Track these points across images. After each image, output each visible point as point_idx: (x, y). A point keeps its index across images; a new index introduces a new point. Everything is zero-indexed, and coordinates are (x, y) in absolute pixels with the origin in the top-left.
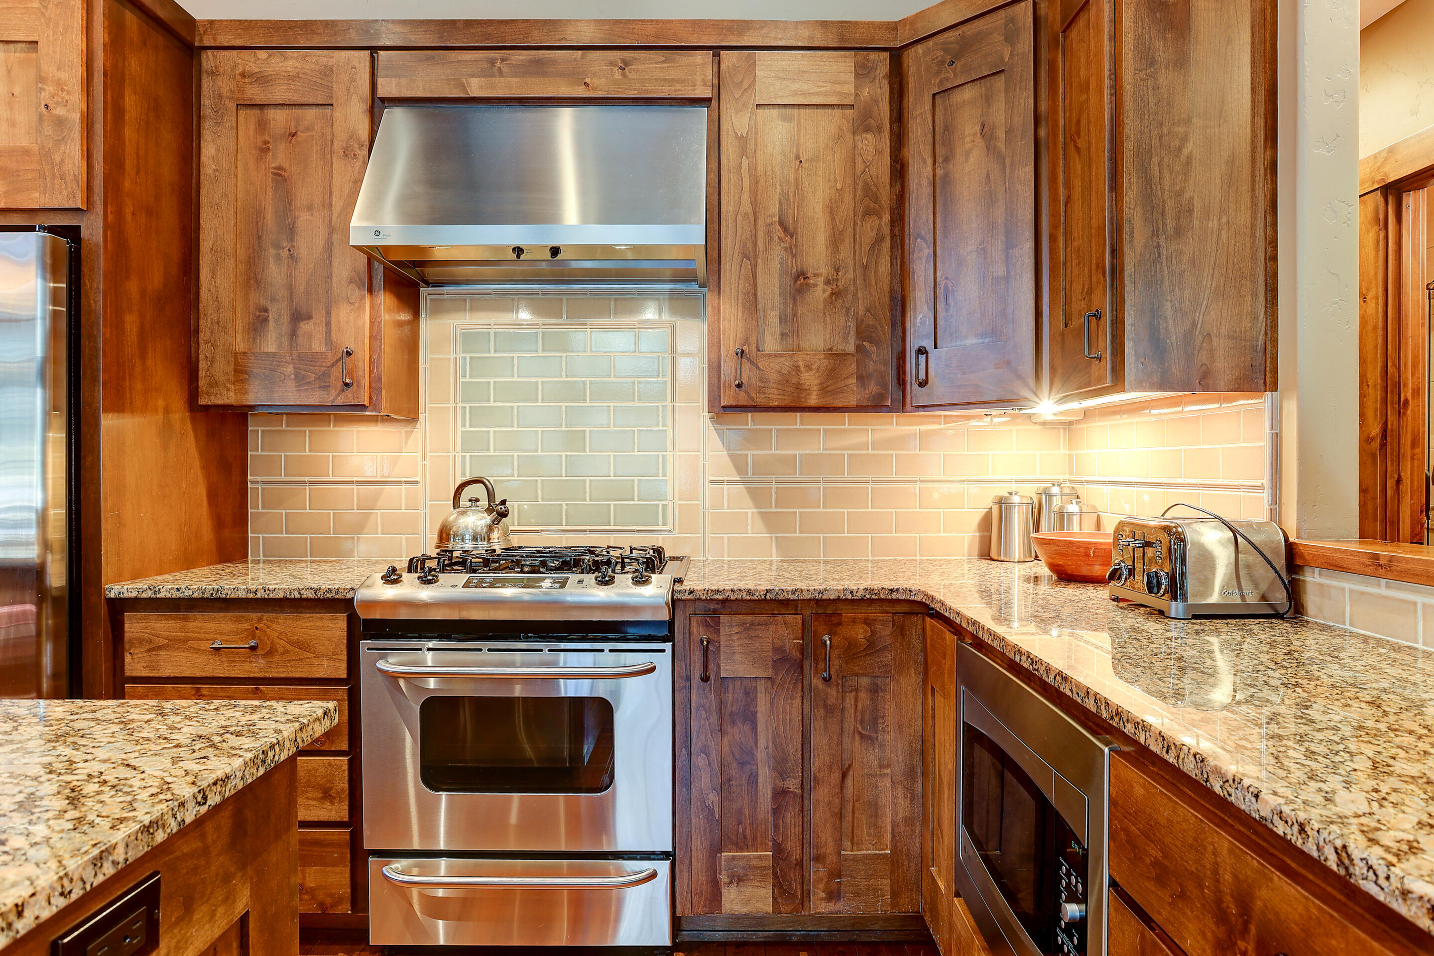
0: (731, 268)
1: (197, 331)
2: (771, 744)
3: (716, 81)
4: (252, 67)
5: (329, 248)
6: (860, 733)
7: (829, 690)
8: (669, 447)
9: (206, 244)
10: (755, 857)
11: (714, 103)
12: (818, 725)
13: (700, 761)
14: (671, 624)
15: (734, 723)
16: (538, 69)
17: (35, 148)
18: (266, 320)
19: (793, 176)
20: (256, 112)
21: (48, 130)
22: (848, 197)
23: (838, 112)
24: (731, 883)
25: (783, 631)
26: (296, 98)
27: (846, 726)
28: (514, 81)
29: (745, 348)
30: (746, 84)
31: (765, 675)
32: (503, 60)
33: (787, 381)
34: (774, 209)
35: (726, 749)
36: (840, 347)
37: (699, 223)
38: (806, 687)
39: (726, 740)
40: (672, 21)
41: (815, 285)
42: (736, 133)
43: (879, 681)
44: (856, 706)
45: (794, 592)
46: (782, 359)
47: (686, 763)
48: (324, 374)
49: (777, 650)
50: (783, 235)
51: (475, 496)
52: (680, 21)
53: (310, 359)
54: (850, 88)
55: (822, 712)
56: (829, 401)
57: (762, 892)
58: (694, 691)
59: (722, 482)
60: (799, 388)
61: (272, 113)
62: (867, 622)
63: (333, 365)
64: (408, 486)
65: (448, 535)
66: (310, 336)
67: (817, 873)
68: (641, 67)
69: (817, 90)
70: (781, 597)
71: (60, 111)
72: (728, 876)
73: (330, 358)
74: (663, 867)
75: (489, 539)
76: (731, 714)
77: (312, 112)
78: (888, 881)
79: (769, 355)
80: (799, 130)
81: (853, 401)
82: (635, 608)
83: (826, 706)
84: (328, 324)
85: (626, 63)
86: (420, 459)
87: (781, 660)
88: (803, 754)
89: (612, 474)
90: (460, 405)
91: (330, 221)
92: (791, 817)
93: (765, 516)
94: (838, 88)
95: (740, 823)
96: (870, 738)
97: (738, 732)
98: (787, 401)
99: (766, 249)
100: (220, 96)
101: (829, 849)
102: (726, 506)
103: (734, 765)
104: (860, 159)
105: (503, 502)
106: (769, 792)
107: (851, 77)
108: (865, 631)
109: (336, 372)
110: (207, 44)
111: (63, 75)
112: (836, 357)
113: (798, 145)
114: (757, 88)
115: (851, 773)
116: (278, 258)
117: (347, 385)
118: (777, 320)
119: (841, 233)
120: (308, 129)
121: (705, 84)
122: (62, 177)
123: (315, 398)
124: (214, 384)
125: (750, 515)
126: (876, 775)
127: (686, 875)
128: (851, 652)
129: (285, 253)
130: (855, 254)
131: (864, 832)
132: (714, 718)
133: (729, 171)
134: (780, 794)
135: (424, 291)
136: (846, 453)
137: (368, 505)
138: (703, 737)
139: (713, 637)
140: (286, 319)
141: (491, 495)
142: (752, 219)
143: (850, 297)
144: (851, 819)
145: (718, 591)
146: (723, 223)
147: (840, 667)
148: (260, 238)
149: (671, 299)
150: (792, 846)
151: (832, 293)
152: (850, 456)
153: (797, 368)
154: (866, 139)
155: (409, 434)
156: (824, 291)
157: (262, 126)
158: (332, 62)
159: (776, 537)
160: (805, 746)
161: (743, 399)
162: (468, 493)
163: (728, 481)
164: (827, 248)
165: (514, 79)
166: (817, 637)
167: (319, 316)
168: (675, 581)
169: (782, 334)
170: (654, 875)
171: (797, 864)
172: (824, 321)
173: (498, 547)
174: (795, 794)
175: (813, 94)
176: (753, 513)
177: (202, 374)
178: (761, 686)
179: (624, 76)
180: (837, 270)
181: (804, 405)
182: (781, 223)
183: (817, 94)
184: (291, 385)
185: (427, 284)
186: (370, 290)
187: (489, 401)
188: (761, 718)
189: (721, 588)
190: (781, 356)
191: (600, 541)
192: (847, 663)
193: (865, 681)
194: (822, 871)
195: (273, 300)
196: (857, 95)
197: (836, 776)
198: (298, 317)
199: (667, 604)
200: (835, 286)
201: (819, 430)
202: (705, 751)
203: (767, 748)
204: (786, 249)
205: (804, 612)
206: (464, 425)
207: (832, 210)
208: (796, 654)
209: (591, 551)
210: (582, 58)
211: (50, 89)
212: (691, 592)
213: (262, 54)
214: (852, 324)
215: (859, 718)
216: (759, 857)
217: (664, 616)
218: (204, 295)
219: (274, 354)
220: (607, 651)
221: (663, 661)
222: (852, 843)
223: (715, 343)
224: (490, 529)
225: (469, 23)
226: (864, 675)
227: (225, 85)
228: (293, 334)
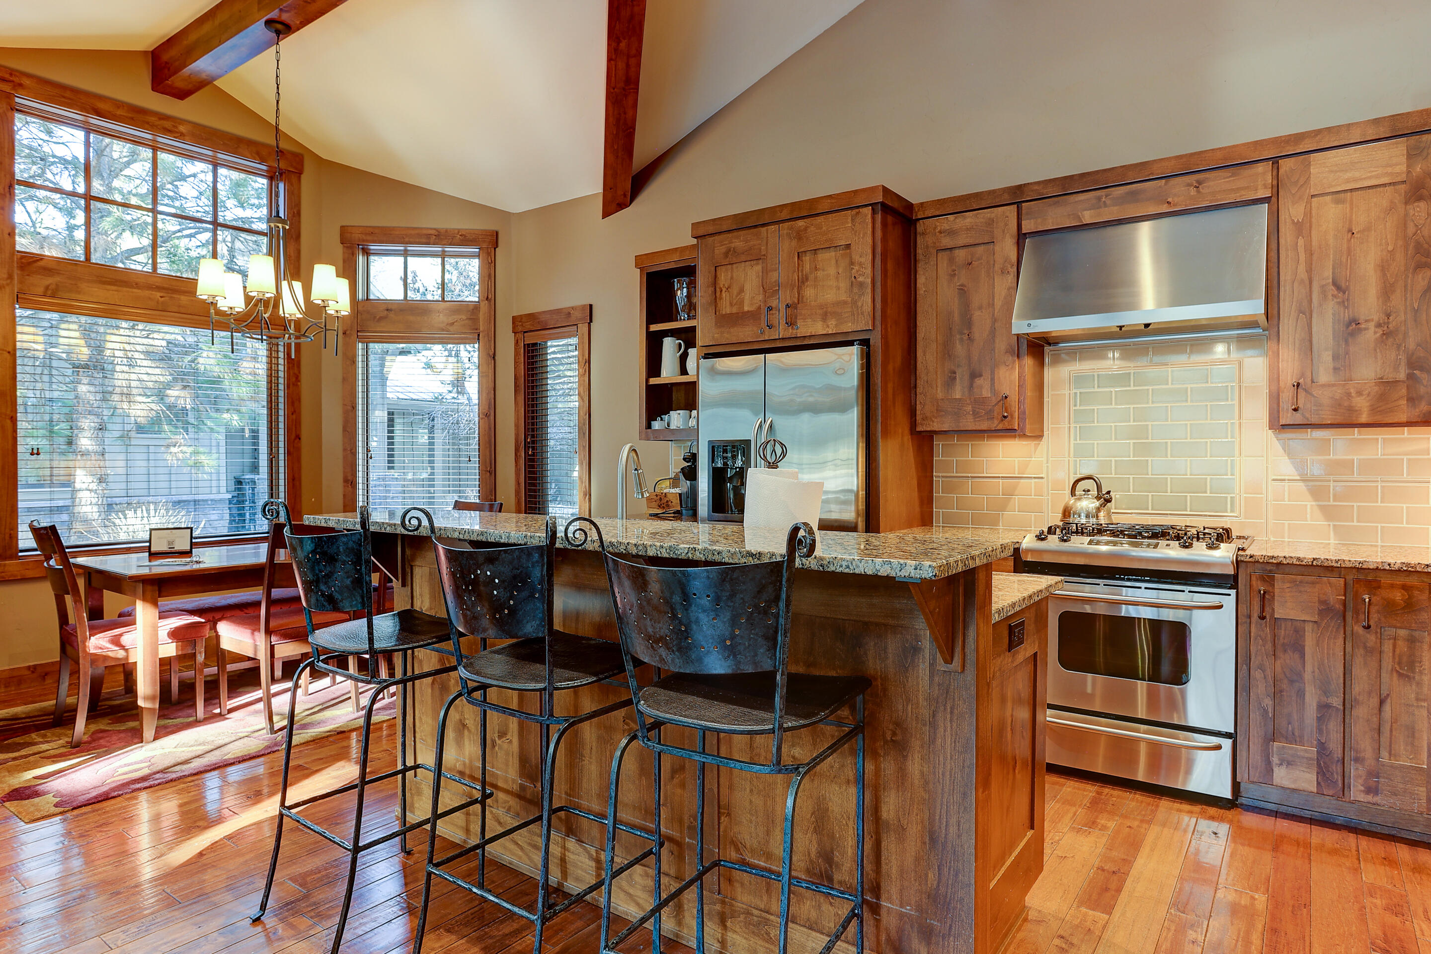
0: (1288, 324)
1: (915, 387)
2: (1317, 670)
3: (1275, 182)
4: (946, 226)
5: (993, 332)
6: (1397, 672)
7: (1368, 636)
8: (1237, 452)
9: (920, 336)
10: (1302, 750)
11: (1274, 199)
12: (1358, 661)
13: (1257, 674)
14: (1235, 577)
15: (1285, 651)
16: (1133, 197)
17: (849, 300)
18: (955, 378)
19: (1345, 246)
20: (948, 252)
21: (855, 290)
22: (1400, 256)
23: (1389, 189)
24: (1281, 764)
25: (1329, 590)
26: (972, 241)
27: (1384, 664)
28: (1115, 209)
29: (1301, 381)
30: (1302, 181)
31: (1313, 619)
32: (1106, 196)
33: (1340, 405)
34: (1328, 273)
35: (1278, 669)
36: (1390, 376)
37: (1260, 298)
38: (1348, 633)
39: (1278, 663)
40: (1237, 145)
41: (1366, 329)
42: (1293, 220)
43: (1416, 634)
44: (1394, 651)
45: (1337, 562)
46: (1334, 388)
47: (1246, 675)
48: (990, 410)
49: (1322, 602)
50: (1336, 292)
51: (1087, 488)
52: (1244, 145)
53: (983, 401)
54: (1403, 168)
55: (1362, 651)
56: (1378, 418)
57: (1308, 776)
58: (1253, 626)
59: (1284, 480)
60: (1351, 409)
61: (957, 252)
62: (1404, 587)
63: (996, 404)
64: (1036, 480)
65: (1070, 513)
66: (981, 387)
67: (1356, 773)
68: (1211, 183)
69: (1369, 175)
70: (1326, 564)
71: (861, 279)
72: (1279, 759)
73: (994, 401)
74: (1227, 744)
75: (1097, 517)
76: (1283, 645)
77: (981, 249)
78: (1425, 789)
79: (1323, 386)
80: (1351, 209)
81: (1403, 418)
82: (1208, 564)
83: (1365, 647)
84: (993, 379)
85: (1200, 182)
86: (1045, 462)
87: (1325, 610)
88: (1344, 680)
89: (1188, 473)
90: (1072, 425)
91: (993, 315)
92: (1334, 727)
93: (1322, 508)
94: (1390, 170)
95: (1289, 723)
96: (1408, 676)
97: (1288, 659)
98: (1339, 419)
99: (1320, 305)
100: (927, 247)
101: (1368, 753)
102: (1286, 499)
103: (1286, 681)
104: (1412, 224)
105: (1109, 492)
106: (1315, 705)
107: (1404, 159)
108: (1403, 595)
109: (997, 409)
110: (919, 217)
111: (863, 260)
112: (1386, 385)
113: (1351, 221)
114: (1312, 183)
115: (1389, 700)
116: (961, 340)
117: (1005, 417)
118: (1330, 358)
119: (1392, 285)
120: (979, 259)
121: (1265, 186)
122: (862, 313)
123: (984, 426)
124: (925, 418)
125: (1309, 507)
126: (1413, 706)
127: (1245, 754)
128: (1390, 608)
129: (966, 337)
130: (1406, 300)
131: (1401, 747)
132: (1269, 646)
133: (1287, 250)
134: (1324, 708)
135: (1047, 349)
136: (1405, 458)
137: (1010, 493)
138: (1260, 658)
139: (1270, 589)
140: (966, 377)
141: (1099, 488)
142: (1307, 282)
143: (1401, 336)
144: (1388, 735)
145: (1273, 557)
146: (1282, 289)
147: (1379, 619)
148: (951, 329)
149: (1238, 341)
150: (1334, 745)
151: (1384, 334)
152: (1409, 460)
153: (1349, 395)
154: (1418, 206)
155: (1036, 446)
156: (1375, 333)
157: (951, 260)
158: (993, 215)
159: (1334, 525)
160: (1347, 676)
161: (1298, 418)
162: (1082, 485)
163: (1289, 480)
164: (1378, 298)
165: (1115, 208)
166: (1357, 596)
167: (987, 374)
168: (1239, 549)
169: (1335, 369)
170: (1219, 747)
171: (1338, 761)
172: (1376, 358)
173: (1103, 521)
174: (1337, 709)
175: (1365, 179)
176: (1312, 506)
177: (918, 412)
178: (1308, 628)
179: (1198, 192)
180: (1388, 316)
181: (1355, 422)
182: (1335, 284)
183: (1370, 178)
184: (970, 418)
185: (1050, 344)
186: (1018, 357)
187: (1093, 422)
188: (1308, 650)
189: (1276, 555)
190: (1333, 385)
191: (1180, 522)
192: (1385, 617)
193: (1402, 633)
194: (1362, 771)
195: (959, 366)
196: (1409, 172)
197: (1375, 701)
198: (974, 375)
199: (1232, 563)
200: (1385, 328)
201: (1377, 439)
202: (1261, 667)
203: (1313, 672)
204: (1339, 303)
205: (1347, 578)
206: (1076, 439)
207: (1383, 266)
208: (1339, 607)
209: (1172, 527)
210: (1166, 184)
211: (856, 268)
212: (1251, 557)
213: (951, 217)
214: (1403, 357)
215: (1397, 660)
216: (1306, 750)
217: (1231, 571)
218: (919, 365)
219: (960, 399)
220: (1187, 592)
221: (1229, 601)
222: (1390, 754)
223: (1274, 377)
224: (1098, 510)
225: (1083, 175)
226: (1401, 628)
227: (930, 240)
228: (971, 386)
